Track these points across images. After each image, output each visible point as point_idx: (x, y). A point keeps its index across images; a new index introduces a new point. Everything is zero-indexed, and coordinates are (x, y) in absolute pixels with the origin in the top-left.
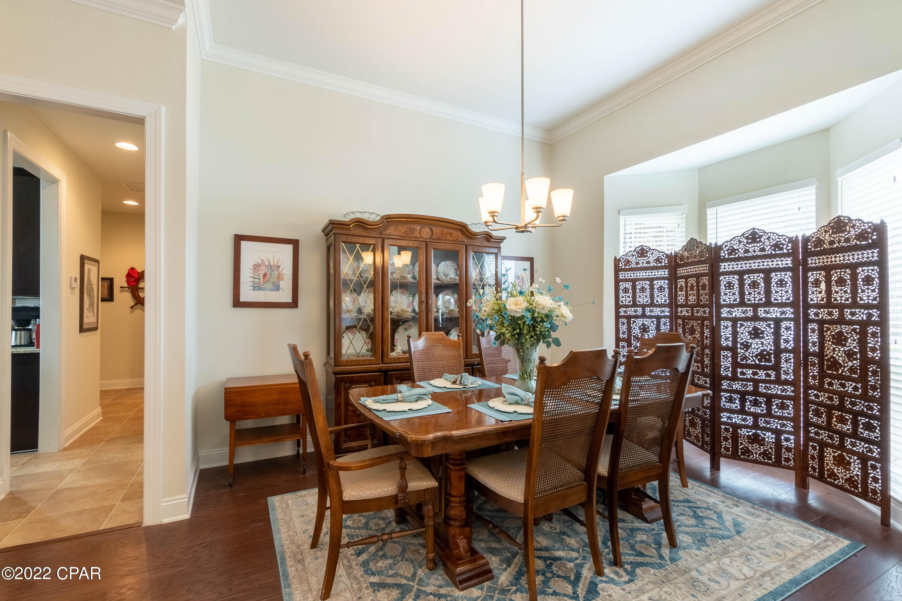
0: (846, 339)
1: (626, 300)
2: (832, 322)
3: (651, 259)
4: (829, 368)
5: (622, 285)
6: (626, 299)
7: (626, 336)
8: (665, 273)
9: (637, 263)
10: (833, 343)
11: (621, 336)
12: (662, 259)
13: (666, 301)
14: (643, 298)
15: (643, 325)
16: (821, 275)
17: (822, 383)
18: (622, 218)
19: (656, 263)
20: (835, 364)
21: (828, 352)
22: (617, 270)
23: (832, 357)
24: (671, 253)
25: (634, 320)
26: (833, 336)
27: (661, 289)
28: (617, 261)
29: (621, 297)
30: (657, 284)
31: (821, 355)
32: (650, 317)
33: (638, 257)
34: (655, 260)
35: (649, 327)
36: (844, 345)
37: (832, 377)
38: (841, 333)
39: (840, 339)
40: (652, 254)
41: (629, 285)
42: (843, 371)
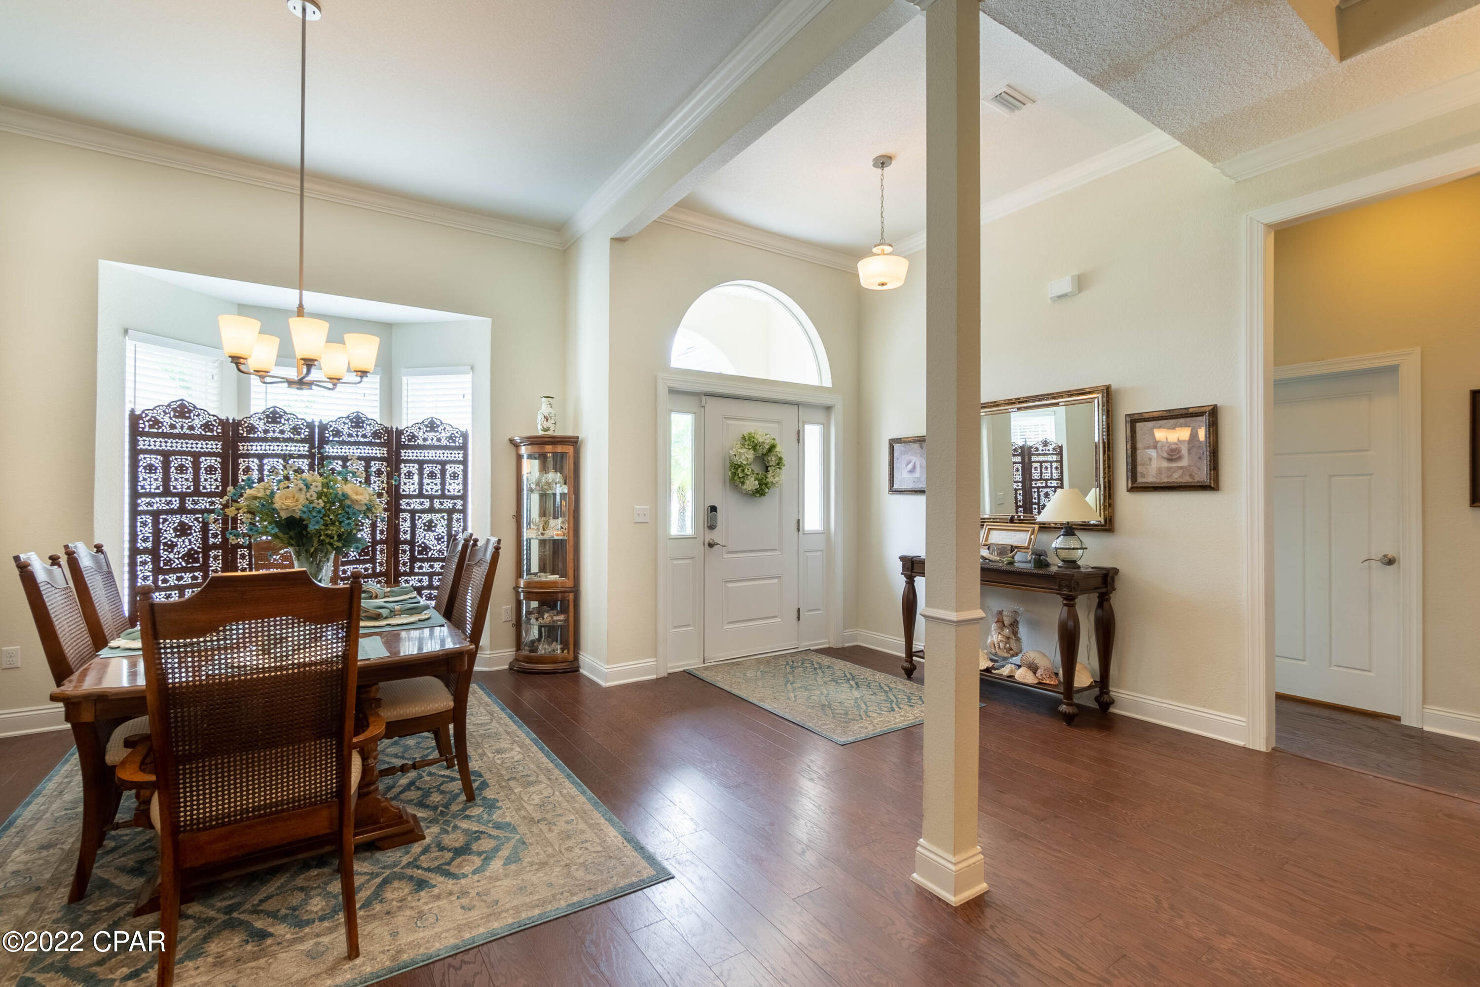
0: (436, 525)
1: (150, 485)
2: (423, 511)
3: (197, 422)
4: (420, 553)
5: (145, 460)
6: (151, 482)
7: (149, 545)
8: (215, 446)
9: (173, 427)
10: (424, 530)
11: (141, 545)
12: (214, 426)
13: (217, 487)
14: (181, 483)
15: (182, 524)
16: (414, 468)
17: (412, 567)
18: (130, 344)
19: (204, 430)
20: (425, 548)
21: (419, 540)
22: (135, 432)
23: (423, 543)
24: (228, 419)
25: (164, 516)
26: (424, 524)
27: (210, 470)
28: (135, 419)
29: (141, 479)
30: (205, 462)
31: (412, 543)
32: (193, 512)
33: (175, 416)
34: (202, 425)
35: (191, 526)
36: (434, 531)
37: (422, 560)
38: (431, 521)
39: (430, 526)
40: (198, 415)
41: (156, 461)
42: (432, 554)
